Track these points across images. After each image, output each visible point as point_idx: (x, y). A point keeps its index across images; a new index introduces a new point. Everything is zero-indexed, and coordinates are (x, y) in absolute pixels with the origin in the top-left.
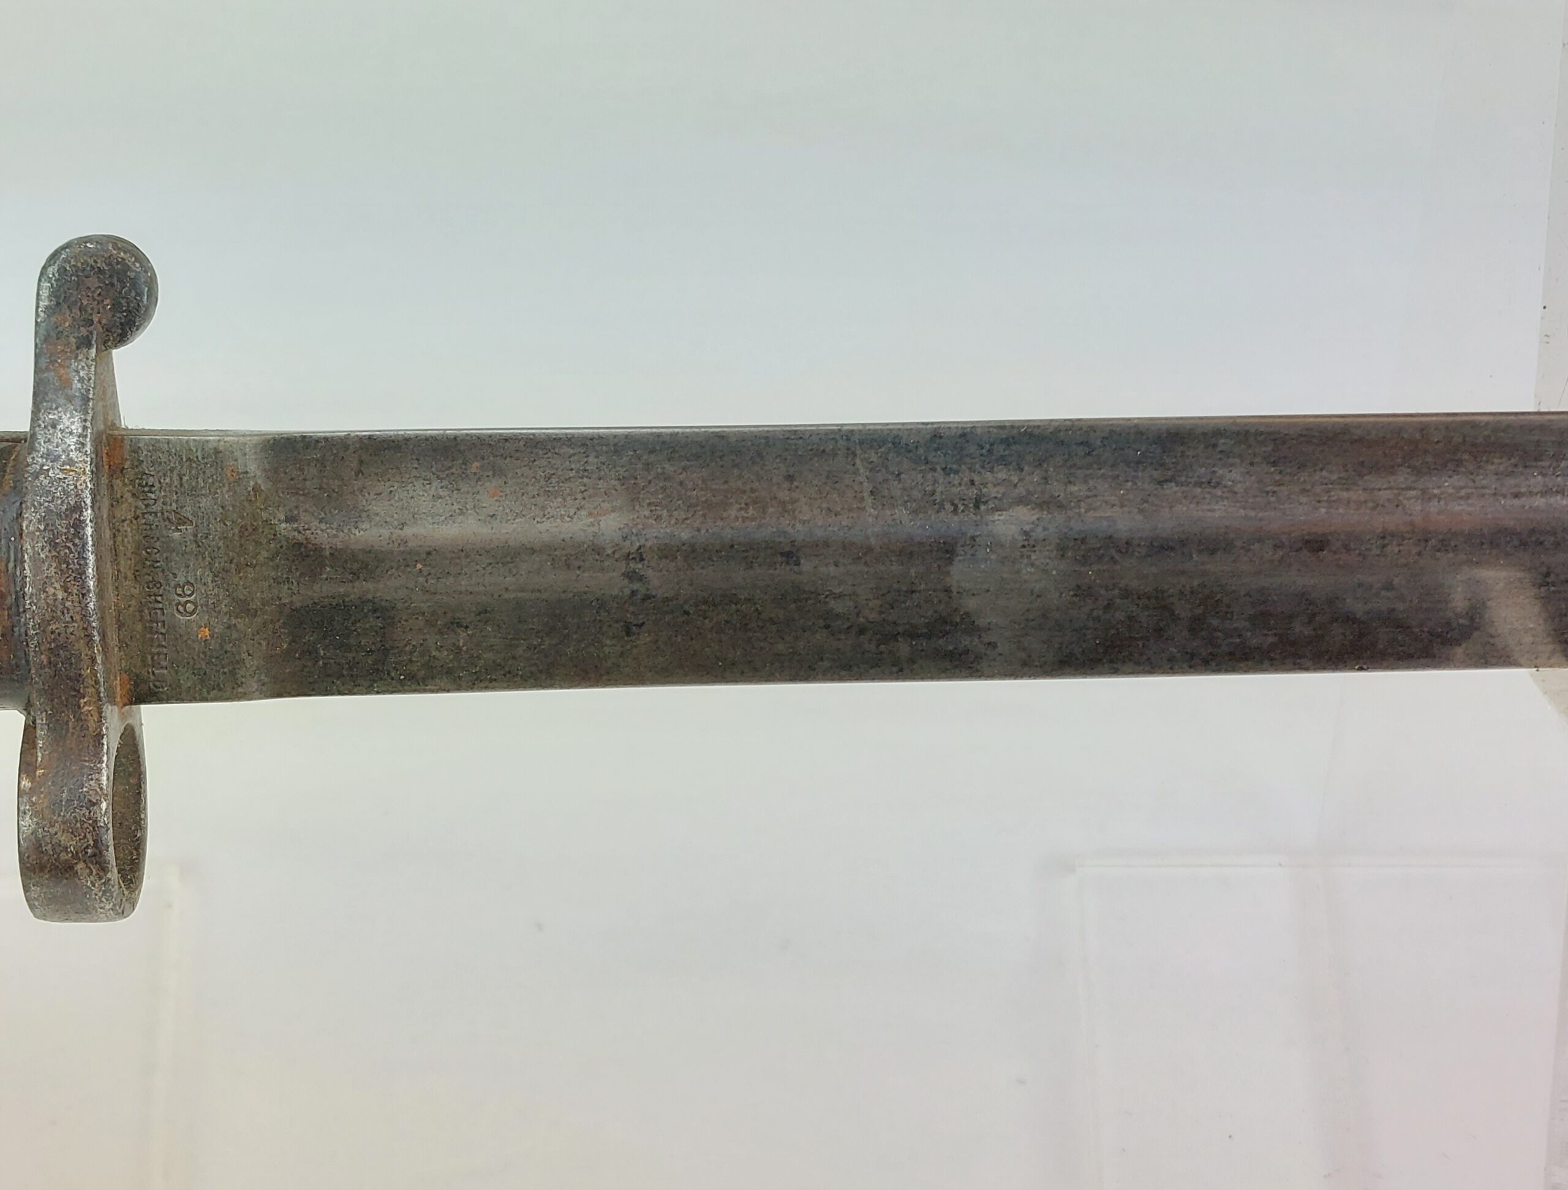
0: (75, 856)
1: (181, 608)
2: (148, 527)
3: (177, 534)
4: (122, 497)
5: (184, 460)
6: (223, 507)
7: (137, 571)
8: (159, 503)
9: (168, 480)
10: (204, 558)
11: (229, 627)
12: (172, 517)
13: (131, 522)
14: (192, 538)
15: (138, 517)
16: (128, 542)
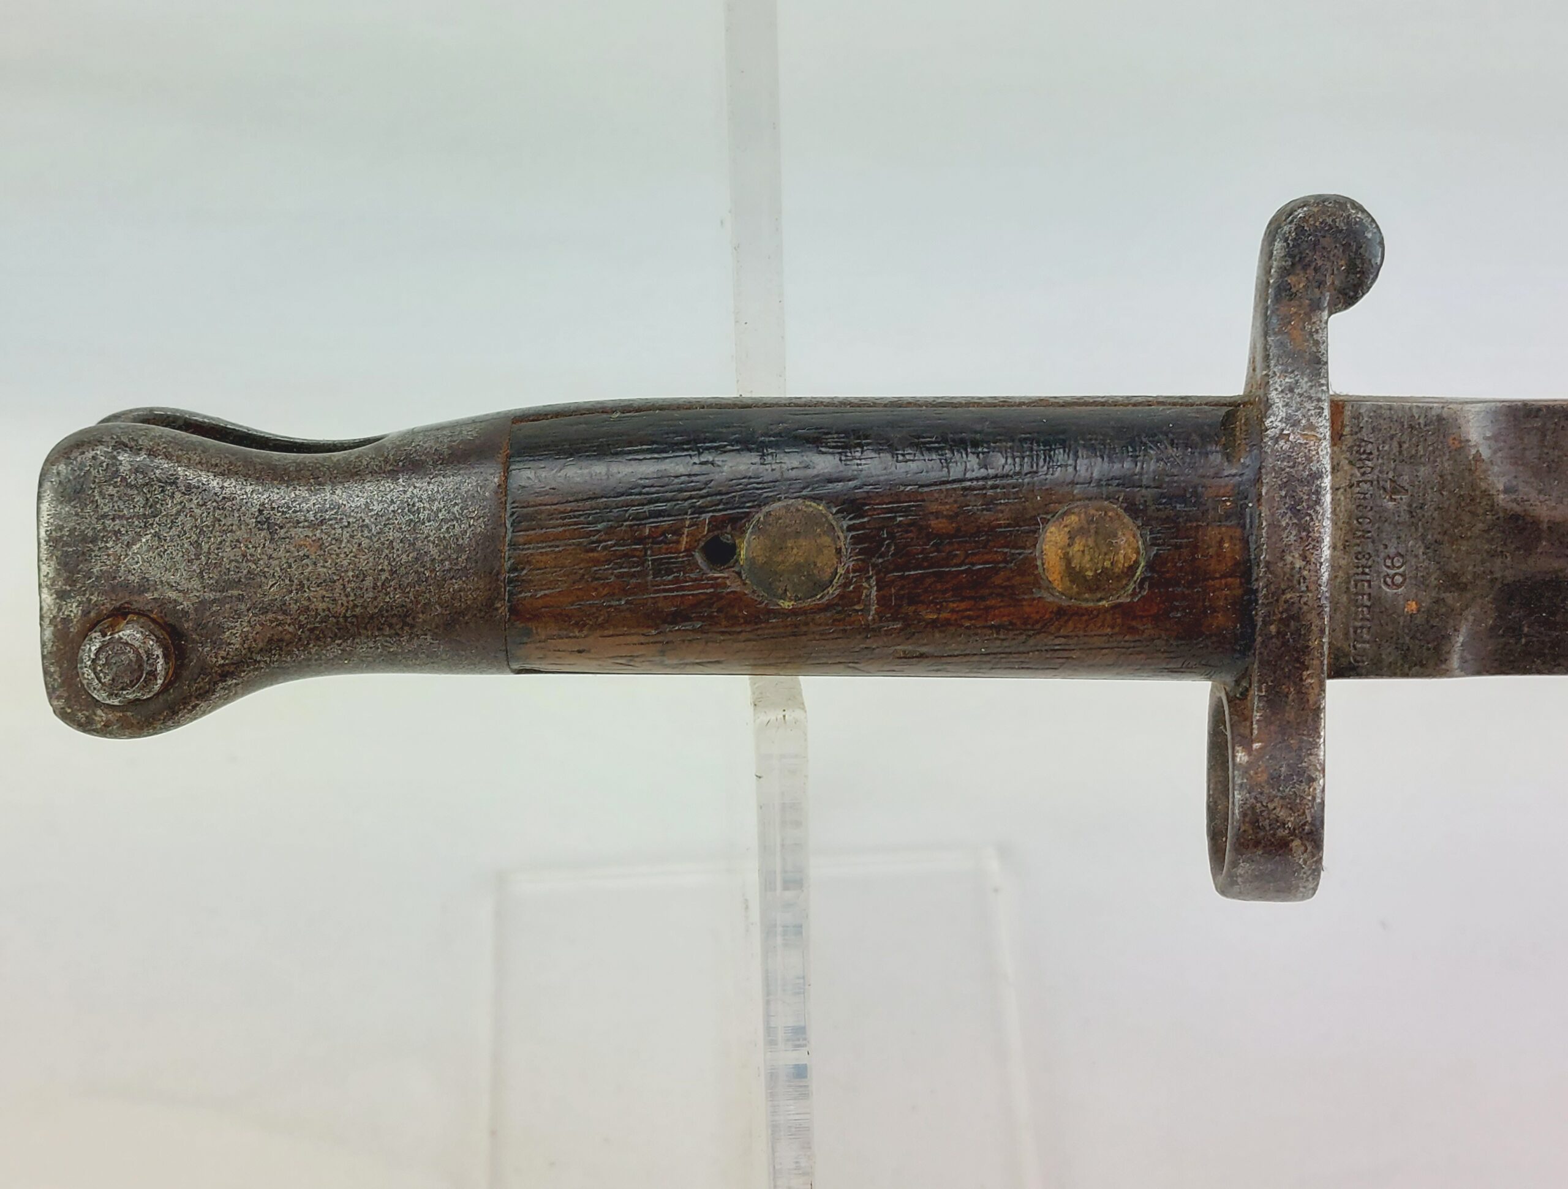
0: (1292, 832)
1: (1389, 580)
2: (1362, 496)
3: (1391, 504)
4: (1338, 464)
5: (1406, 427)
6: (1441, 476)
7: (1347, 541)
8: (1376, 471)
9: (1386, 448)
10: (1417, 529)
11: (1436, 602)
12: (1388, 485)
13: (1345, 490)
14: (1405, 507)
15: (1353, 485)
16: (1341, 511)
